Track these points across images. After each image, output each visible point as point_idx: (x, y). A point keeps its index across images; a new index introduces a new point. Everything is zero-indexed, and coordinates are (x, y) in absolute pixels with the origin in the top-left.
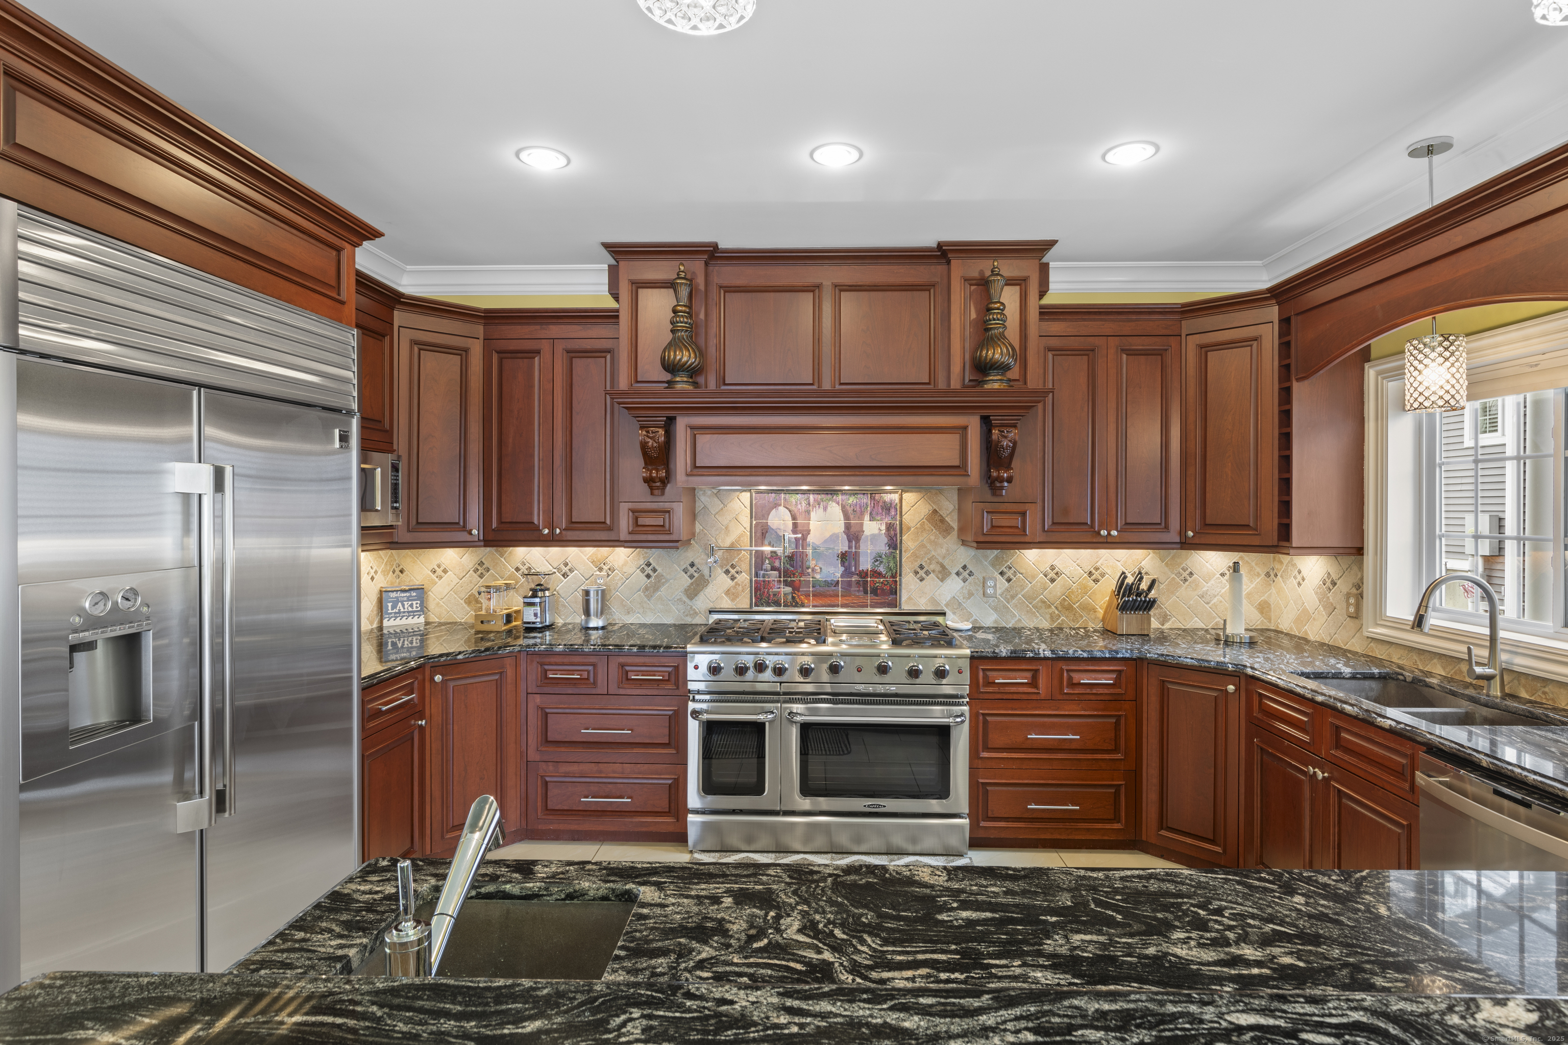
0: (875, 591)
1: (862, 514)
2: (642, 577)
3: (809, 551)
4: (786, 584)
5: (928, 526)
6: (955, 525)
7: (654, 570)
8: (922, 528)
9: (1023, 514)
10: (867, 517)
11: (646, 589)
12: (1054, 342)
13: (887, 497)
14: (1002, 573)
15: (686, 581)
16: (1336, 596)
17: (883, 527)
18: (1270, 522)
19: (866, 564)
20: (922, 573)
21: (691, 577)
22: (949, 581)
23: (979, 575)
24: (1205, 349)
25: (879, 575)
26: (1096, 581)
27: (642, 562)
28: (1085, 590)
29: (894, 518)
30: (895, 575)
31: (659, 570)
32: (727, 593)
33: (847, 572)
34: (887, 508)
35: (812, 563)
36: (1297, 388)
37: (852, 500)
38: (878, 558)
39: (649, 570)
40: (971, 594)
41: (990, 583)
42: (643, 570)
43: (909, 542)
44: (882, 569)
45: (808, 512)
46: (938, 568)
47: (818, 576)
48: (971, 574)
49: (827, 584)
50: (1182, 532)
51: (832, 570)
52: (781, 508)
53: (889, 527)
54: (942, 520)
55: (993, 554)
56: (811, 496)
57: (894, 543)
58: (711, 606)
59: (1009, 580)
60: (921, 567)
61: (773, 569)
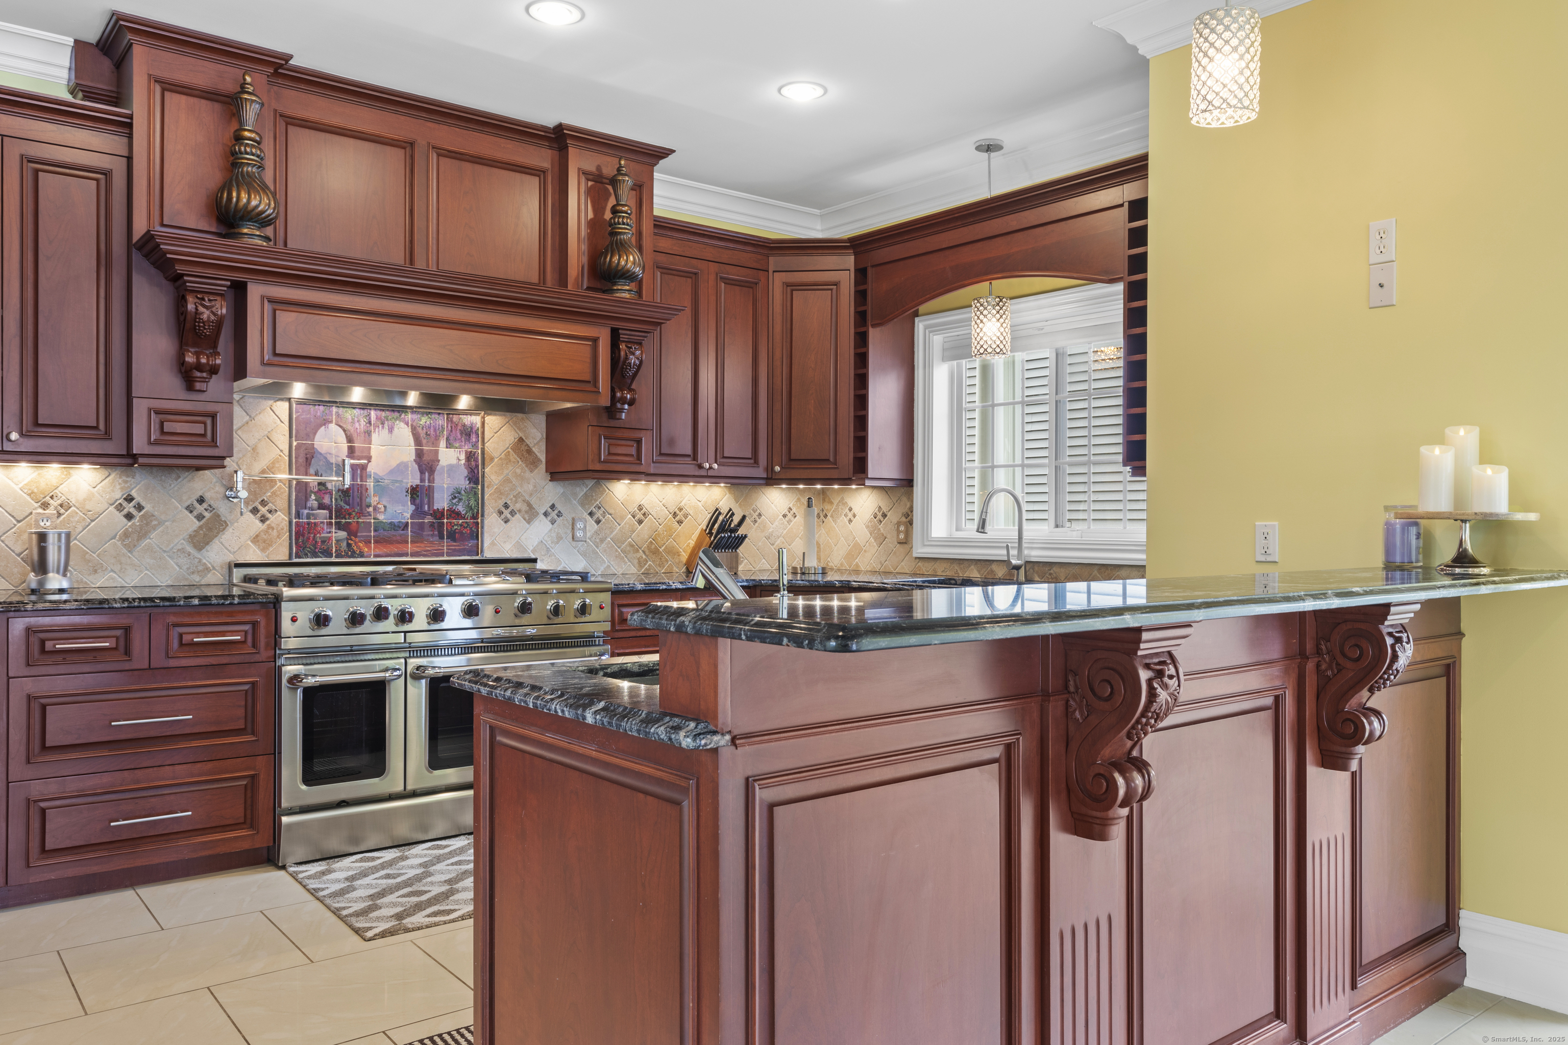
0: (452, 536)
1: (437, 438)
2: (119, 517)
3: (370, 484)
4: (339, 526)
5: (513, 456)
6: (542, 457)
7: (139, 507)
8: (507, 459)
9: (639, 442)
10: (443, 443)
11: (126, 535)
12: (662, 258)
13: (468, 420)
14: (591, 514)
15: (192, 524)
16: (887, 527)
17: (463, 457)
18: (847, 455)
19: (442, 502)
20: (506, 513)
21: (200, 517)
22: (536, 523)
23: (568, 515)
24: (790, 287)
25: (457, 515)
26: (680, 522)
27: (118, 494)
28: (670, 531)
29: (475, 445)
30: (477, 514)
31: (148, 507)
32: (256, 539)
33: (418, 512)
34: (468, 433)
35: (374, 500)
36: (875, 335)
37: (424, 420)
38: (456, 495)
39: (129, 508)
40: (559, 538)
41: (580, 525)
42: (120, 508)
43: (492, 475)
44: (461, 508)
45: (368, 433)
46: (525, 507)
47: (381, 517)
48: (559, 514)
49: (393, 526)
50: (769, 469)
51: (399, 509)
52: (333, 427)
53: (470, 456)
54: (529, 451)
55: (582, 489)
56: (373, 413)
57: (475, 476)
58: (231, 558)
59: (598, 522)
60: (506, 506)
61: (321, 506)
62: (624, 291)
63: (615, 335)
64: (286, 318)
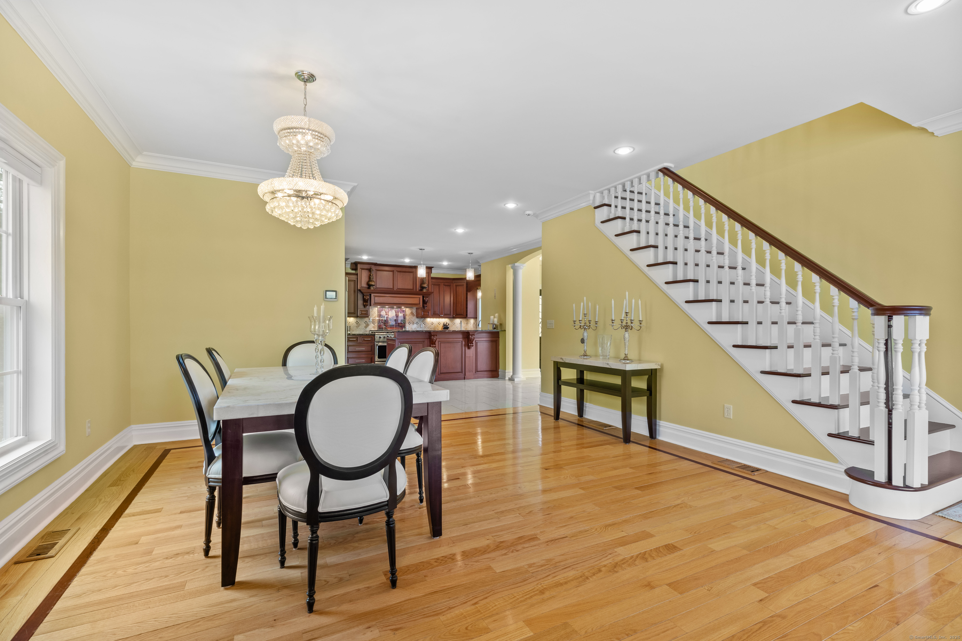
0: (401, 327)
1: (399, 312)
2: (356, 324)
3: (389, 319)
4: (384, 325)
5: (411, 314)
6: (415, 315)
7: (358, 323)
8: (410, 315)
9: (428, 312)
10: (400, 313)
11: (357, 326)
12: (433, 283)
13: (403, 309)
14: (424, 323)
15: (365, 325)
16: (474, 326)
17: (403, 315)
18: (465, 314)
19: (399, 322)
20: (409, 323)
21: (366, 324)
22: (414, 325)
23: (419, 324)
24: (456, 286)
25: (402, 324)
26: (439, 325)
27: (356, 321)
28: (438, 326)
29: (404, 313)
30: (405, 323)
31: (359, 323)
32: (373, 327)
33: (396, 323)
34: (403, 311)
35: (389, 321)
36: (468, 293)
37: (397, 309)
38: (402, 320)
39: (357, 323)
40: (418, 327)
41: (421, 325)
42: (356, 323)
43: (407, 317)
44: (402, 323)
45: (389, 312)
46: (412, 322)
47: (390, 324)
48: (418, 323)
49: (392, 325)
50: (453, 316)
51: (393, 323)
52: (383, 311)
53: (404, 315)
54: (413, 314)
55: (422, 319)
56: (389, 309)
57: (404, 318)
58: (370, 330)
59: (425, 325)
60: (409, 322)
61: (382, 322)
62: (425, 291)
63: (423, 297)
64: (376, 298)
